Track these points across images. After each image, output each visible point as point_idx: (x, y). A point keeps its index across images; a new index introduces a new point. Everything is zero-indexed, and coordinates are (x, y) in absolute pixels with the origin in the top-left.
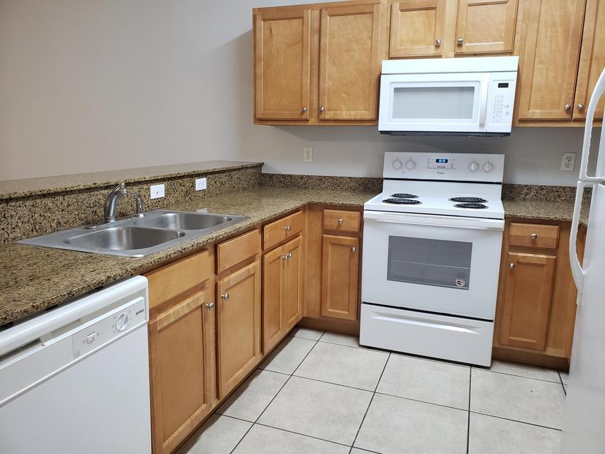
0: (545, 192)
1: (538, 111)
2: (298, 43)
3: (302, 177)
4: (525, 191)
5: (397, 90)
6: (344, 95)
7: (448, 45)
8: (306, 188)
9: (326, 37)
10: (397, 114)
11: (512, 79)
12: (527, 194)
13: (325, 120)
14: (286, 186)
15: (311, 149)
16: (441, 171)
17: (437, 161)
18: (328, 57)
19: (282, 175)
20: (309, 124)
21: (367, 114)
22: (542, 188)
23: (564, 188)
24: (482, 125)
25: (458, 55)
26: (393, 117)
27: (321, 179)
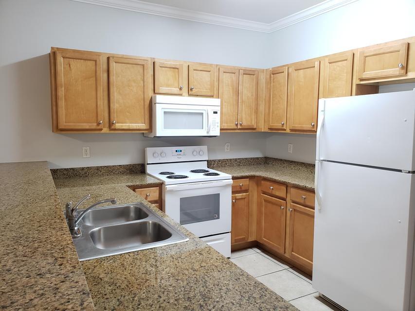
0: (220, 162)
1: (226, 125)
2: (92, 77)
3: (83, 169)
4: (213, 163)
5: (165, 113)
6: (127, 113)
7: (185, 89)
8: (87, 176)
9: (113, 75)
10: (166, 126)
11: (218, 109)
12: (214, 165)
13: (115, 130)
14: (70, 177)
15: (88, 148)
16: (179, 157)
17: (176, 151)
18: (115, 89)
19: (65, 169)
20: (102, 132)
21: (142, 126)
22: (219, 161)
23: (227, 160)
24: (208, 132)
25: (190, 95)
26: (165, 128)
27: (98, 168)
